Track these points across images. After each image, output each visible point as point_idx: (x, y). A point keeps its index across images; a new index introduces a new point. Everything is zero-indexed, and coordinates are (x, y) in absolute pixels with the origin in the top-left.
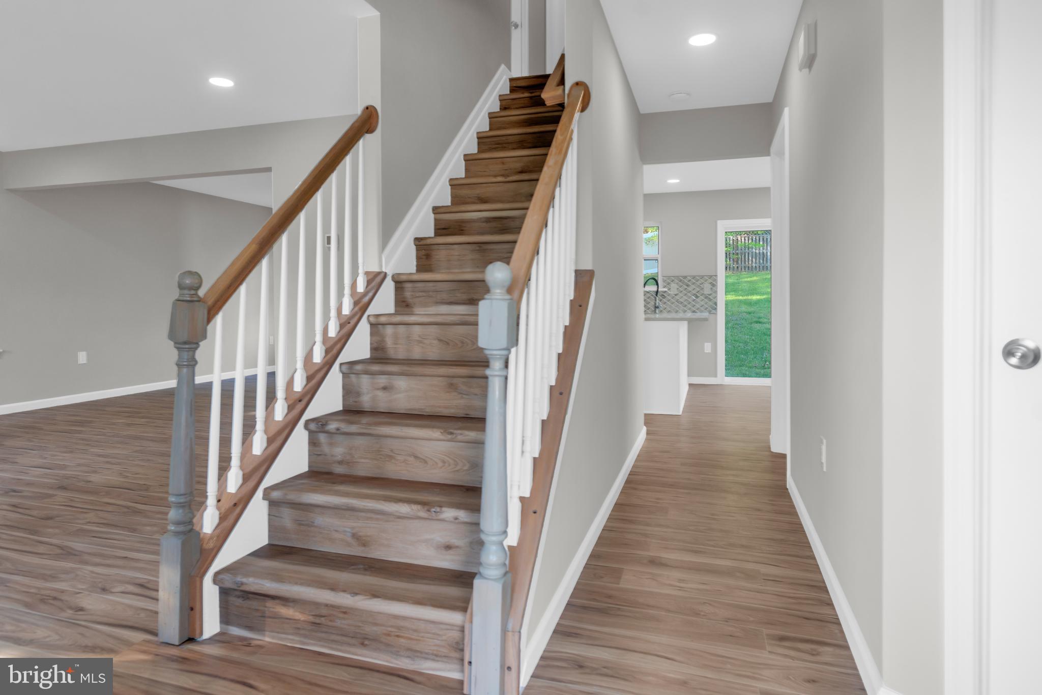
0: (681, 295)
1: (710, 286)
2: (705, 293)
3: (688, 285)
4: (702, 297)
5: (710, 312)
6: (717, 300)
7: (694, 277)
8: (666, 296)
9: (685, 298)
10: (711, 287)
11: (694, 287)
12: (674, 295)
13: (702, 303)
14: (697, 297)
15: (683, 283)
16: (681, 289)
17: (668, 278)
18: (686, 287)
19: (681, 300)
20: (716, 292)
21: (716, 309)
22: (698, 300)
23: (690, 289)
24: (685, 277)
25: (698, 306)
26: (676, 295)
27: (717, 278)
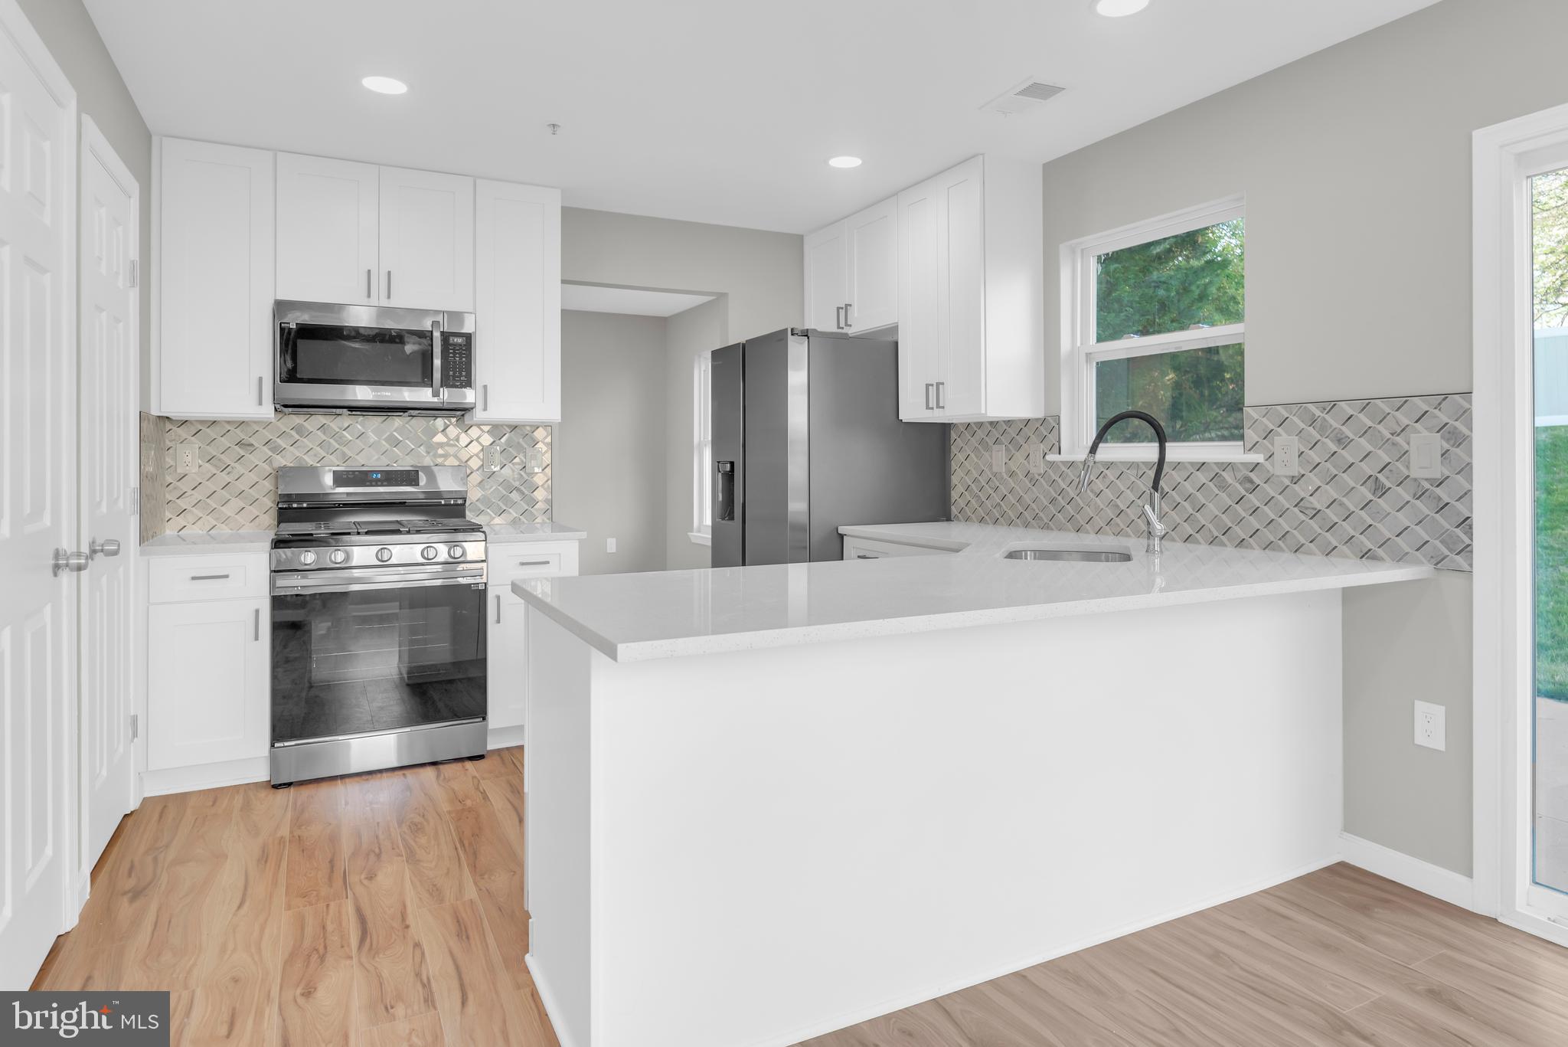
0: (1314, 480)
1: (1438, 442)
2: (1418, 472)
3: (1342, 441)
4: (1404, 494)
5: (1438, 561)
6: (1471, 508)
7: (1366, 404)
8: (1257, 481)
9: (1331, 492)
10: (1446, 446)
11: (1370, 448)
12: (1287, 482)
13: (1403, 519)
14: (1380, 490)
15: (1322, 430)
16: (1315, 456)
17: (1264, 410)
18: (1333, 447)
19: (1316, 502)
20: (1466, 469)
21: (1467, 550)
22: (1384, 504)
23: (1348, 455)
24: (1332, 405)
25: (1384, 530)
26: (1296, 480)
27: (1471, 403)
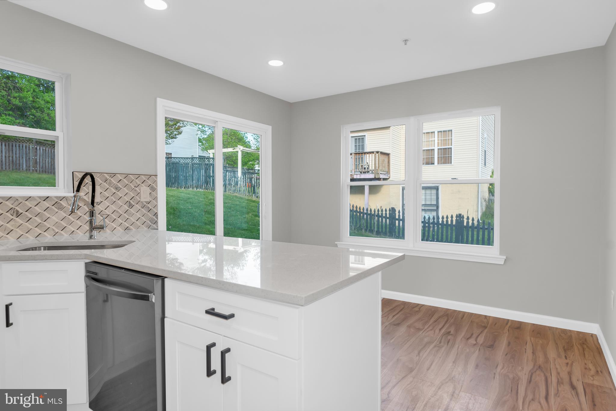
0: (106, 203)
1: (148, 190)
2: (143, 200)
3: (117, 188)
4: (138, 207)
5: (149, 227)
6: (157, 210)
7: (127, 176)
9: (113, 207)
10: (150, 191)
11: (127, 191)
13: (138, 215)
14: (131, 206)
15: (110, 184)
16: (107, 194)
18: (114, 191)
19: (107, 212)
20: (156, 199)
21: (156, 222)
22: (132, 210)
23: (120, 194)
24: (114, 175)
25: (133, 219)
26: (99, 203)
27: (157, 178)
